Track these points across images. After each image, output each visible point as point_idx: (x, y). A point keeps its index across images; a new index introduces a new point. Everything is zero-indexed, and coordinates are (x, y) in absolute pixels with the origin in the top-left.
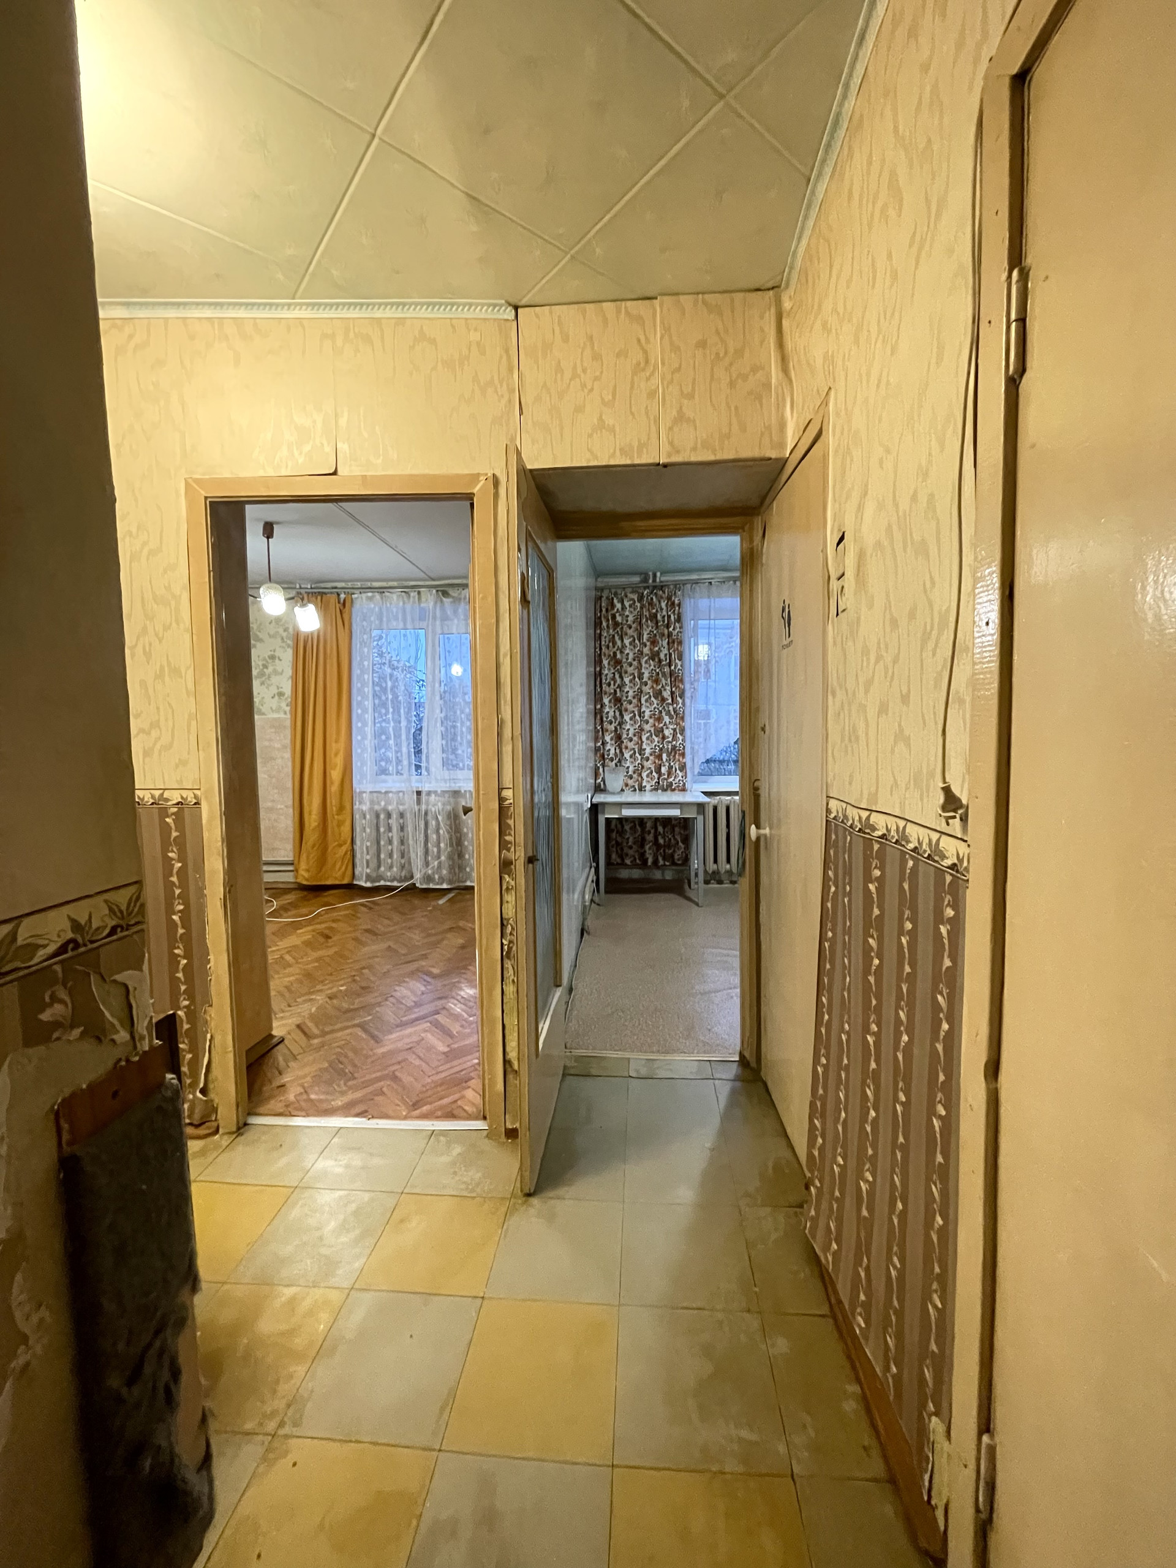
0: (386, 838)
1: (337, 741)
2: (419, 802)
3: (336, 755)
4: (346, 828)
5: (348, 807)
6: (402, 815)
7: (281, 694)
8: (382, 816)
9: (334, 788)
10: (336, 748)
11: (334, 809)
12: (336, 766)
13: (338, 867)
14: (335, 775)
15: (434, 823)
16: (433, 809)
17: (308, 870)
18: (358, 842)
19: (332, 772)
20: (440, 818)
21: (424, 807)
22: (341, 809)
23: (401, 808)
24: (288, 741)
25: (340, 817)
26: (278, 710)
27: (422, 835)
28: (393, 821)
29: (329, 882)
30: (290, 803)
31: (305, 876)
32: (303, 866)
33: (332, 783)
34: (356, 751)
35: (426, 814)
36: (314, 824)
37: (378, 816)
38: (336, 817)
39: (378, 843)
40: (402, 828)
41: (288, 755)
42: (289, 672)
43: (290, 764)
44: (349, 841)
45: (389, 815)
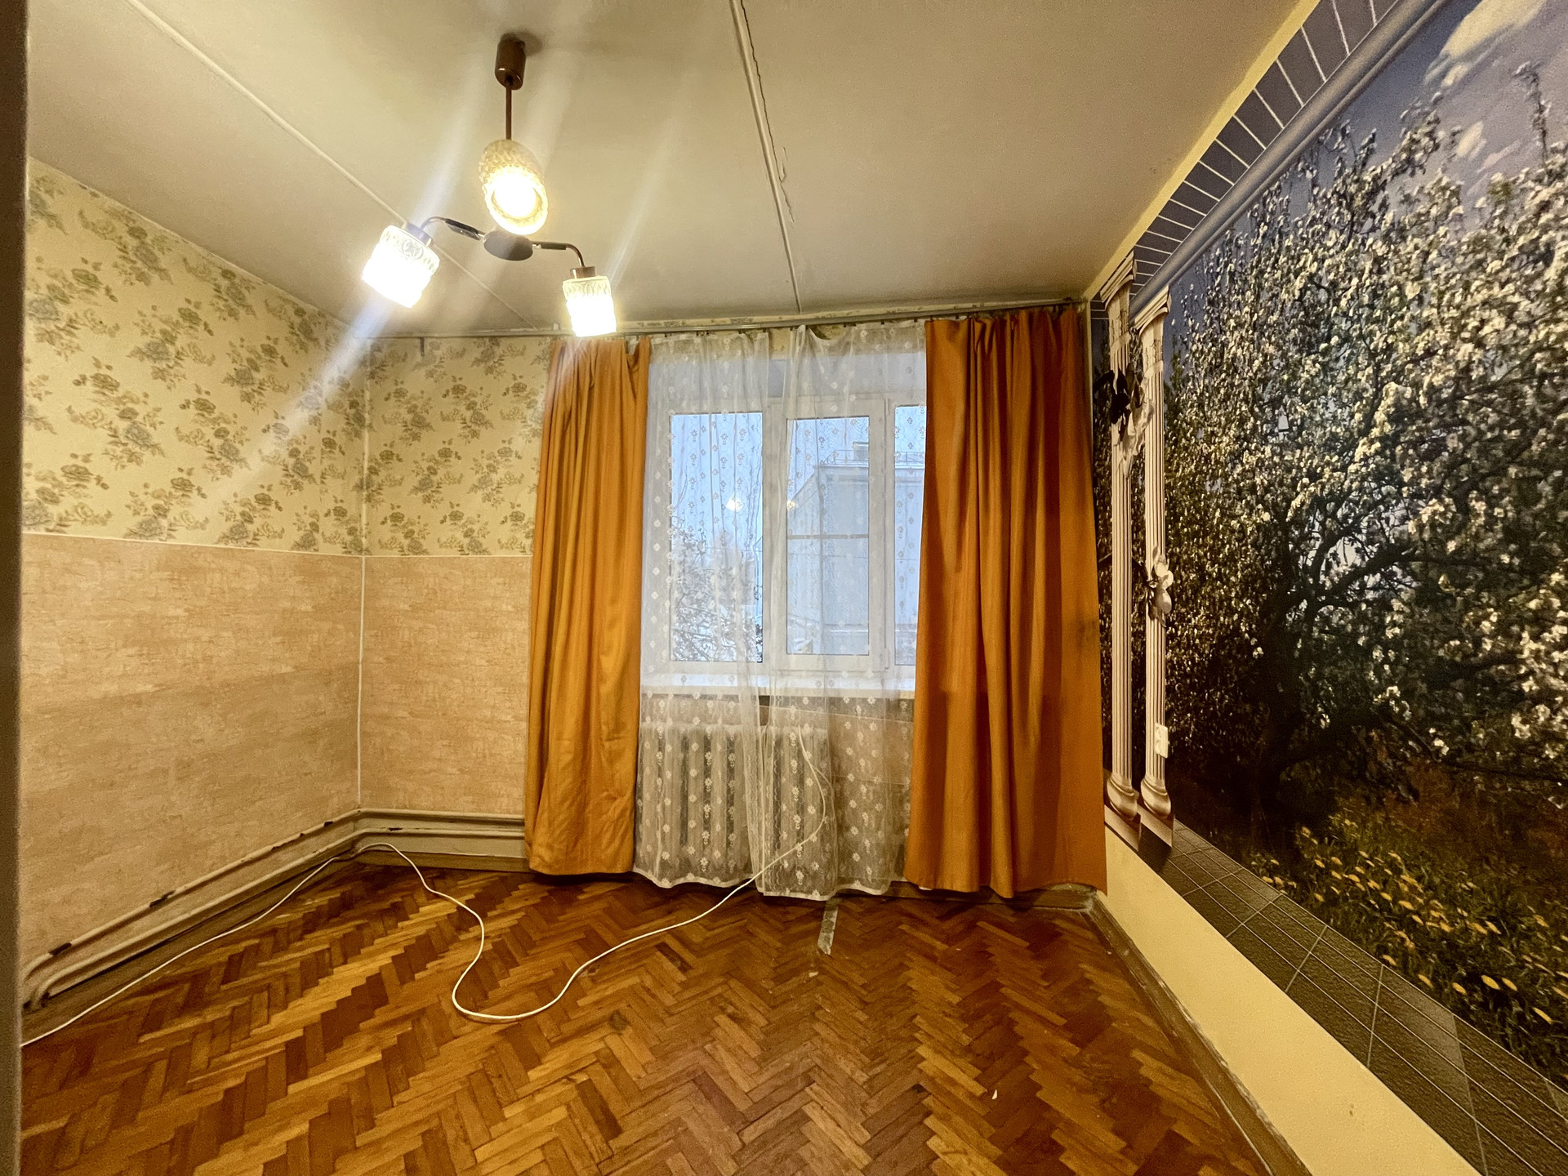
0: (701, 789)
1: (614, 601)
2: (765, 720)
3: (612, 625)
4: (625, 767)
5: (630, 726)
6: (731, 745)
7: (517, 517)
8: (694, 747)
9: (606, 688)
10: (613, 613)
11: (604, 728)
12: (610, 647)
13: (605, 841)
14: (610, 664)
15: (794, 764)
16: (793, 739)
17: (550, 847)
18: (647, 795)
19: (603, 658)
20: (807, 755)
21: (773, 729)
22: (618, 727)
23: (732, 730)
24: (525, 601)
25: (615, 745)
26: (512, 544)
27: (771, 788)
28: (716, 759)
29: (589, 869)
30: (524, 712)
31: (543, 858)
32: (541, 837)
33: (601, 680)
34: (649, 620)
35: (779, 743)
36: (568, 758)
37: (685, 746)
38: (607, 744)
39: (685, 797)
40: (731, 771)
41: (523, 625)
42: (533, 478)
43: (526, 640)
44: (629, 793)
45: (707, 744)
